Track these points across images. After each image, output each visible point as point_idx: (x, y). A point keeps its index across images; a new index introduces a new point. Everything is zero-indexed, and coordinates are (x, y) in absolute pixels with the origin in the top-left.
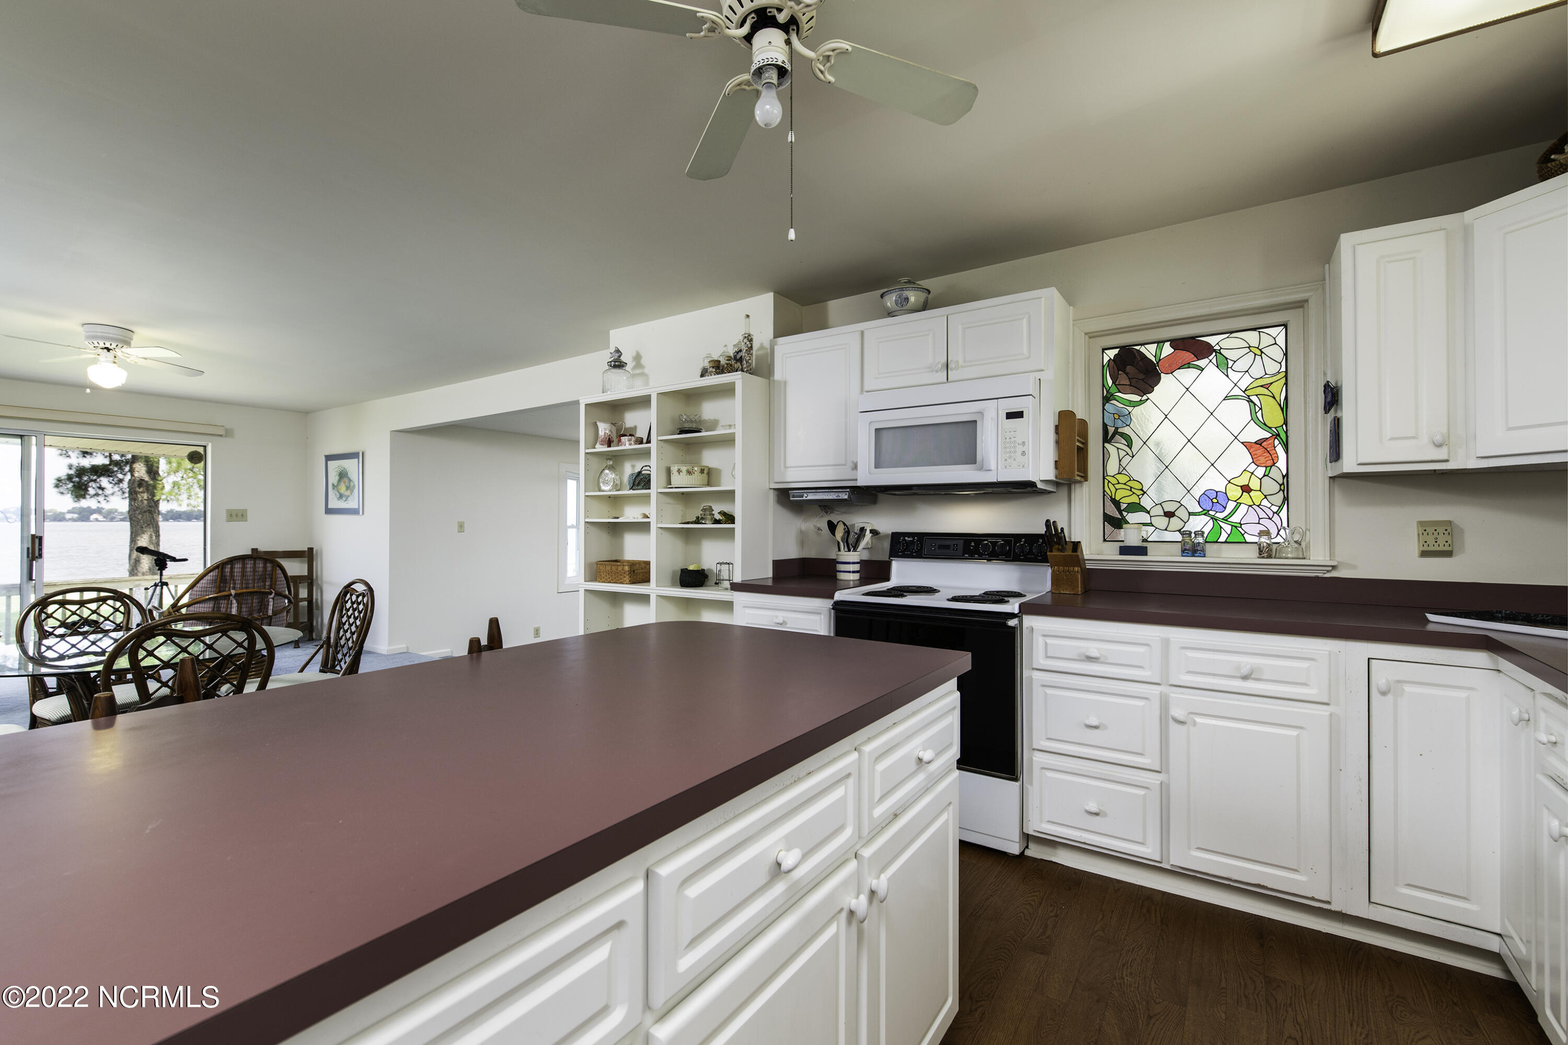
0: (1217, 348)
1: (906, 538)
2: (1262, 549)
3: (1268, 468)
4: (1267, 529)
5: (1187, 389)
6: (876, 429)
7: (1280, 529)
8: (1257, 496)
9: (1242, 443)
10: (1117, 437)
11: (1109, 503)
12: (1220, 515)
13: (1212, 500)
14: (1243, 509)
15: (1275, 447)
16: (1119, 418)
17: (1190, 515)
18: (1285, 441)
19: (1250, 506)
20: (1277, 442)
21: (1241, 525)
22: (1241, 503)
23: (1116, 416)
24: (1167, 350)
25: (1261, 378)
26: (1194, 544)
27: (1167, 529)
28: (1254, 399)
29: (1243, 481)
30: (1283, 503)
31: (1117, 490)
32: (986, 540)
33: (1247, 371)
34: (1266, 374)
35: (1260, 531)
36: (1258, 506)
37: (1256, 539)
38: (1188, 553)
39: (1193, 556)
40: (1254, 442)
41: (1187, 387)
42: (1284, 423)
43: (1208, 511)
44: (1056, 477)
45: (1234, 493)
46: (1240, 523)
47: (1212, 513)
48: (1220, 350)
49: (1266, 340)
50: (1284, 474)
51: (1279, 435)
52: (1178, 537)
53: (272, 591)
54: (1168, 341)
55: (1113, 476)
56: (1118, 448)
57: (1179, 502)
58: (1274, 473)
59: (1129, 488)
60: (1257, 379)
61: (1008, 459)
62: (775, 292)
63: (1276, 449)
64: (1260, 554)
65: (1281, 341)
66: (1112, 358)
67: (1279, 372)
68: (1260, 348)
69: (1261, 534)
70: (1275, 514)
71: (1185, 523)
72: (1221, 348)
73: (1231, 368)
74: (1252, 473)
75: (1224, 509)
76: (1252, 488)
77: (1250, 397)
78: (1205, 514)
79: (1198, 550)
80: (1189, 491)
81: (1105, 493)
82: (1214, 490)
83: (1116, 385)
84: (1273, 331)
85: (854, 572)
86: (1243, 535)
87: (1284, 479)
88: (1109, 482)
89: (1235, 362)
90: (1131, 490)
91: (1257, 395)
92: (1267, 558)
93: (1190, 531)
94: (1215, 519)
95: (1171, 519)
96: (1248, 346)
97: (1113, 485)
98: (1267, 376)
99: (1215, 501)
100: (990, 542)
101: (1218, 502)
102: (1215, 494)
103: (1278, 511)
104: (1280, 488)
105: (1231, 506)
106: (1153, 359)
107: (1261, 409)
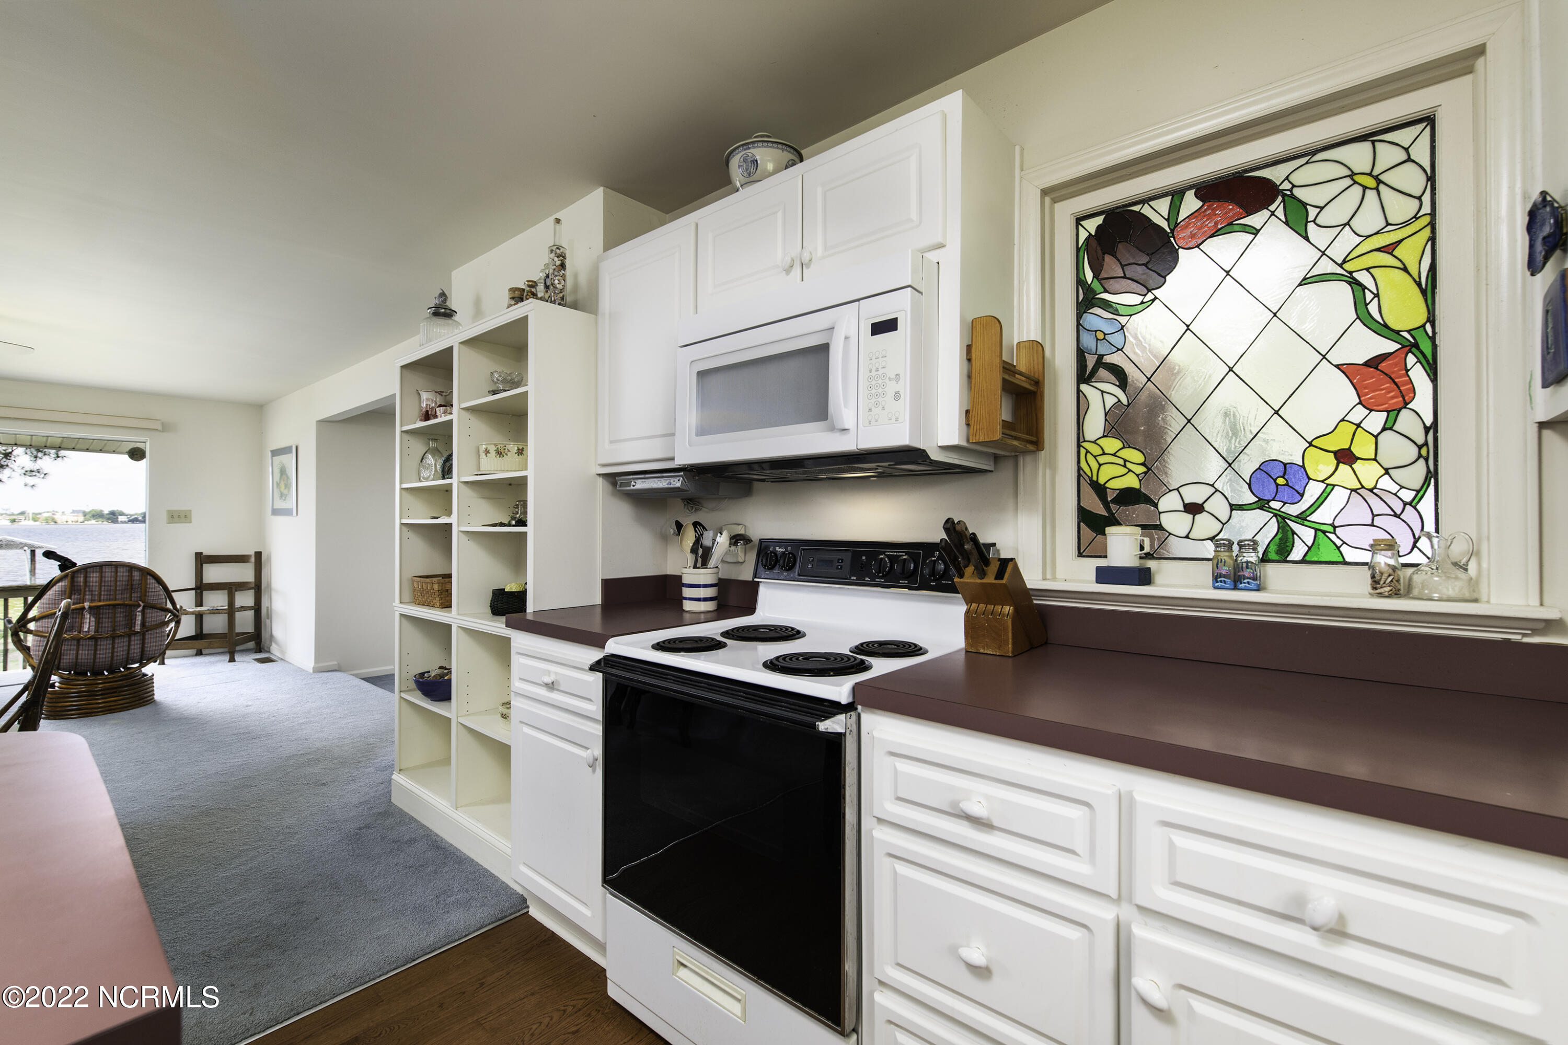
0: (1286, 186)
1: (777, 548)
2: (1377, 578)
3: (1393, 414)
4: (1390, 537)
5: (1228, 273)
6: (699, 373)
7: (1419, 538)
8: (1368, 472)
9: (1337, 366)
10: (1102, 373)
11: (1087, 489)
12: (1294, 510)
13: (1275, 480)
14: (1338, 497)
15: (1407, 371)
16: (1104, 338)
17: (1232, 510)
18: (1430, 357)
19: (1352, 490)
20: (1411, 359)
21: (1335, 527)
22: (1334, 486)
23: (1100, 336)
24: (1191, 204)
25: (1377, 233)
26: (1238, 565)
27: (1190, 536)
28: (1364, 278)
29: (1340, 442)
30: (1426, 482)
31: (1100, 465)
32: (883, 553)
33: (1348, 224)
34: (1388, 224)
35: (1374, 540)
36: (1371, 490)
37: (1366, 557)
38: (1225, 582)
39: (1235, 588)
40: (1361, 362)
41: (1228, 269)
42: (1428, 320)
43: (1269, 501)
44: (968, 441)
45: (1322, 464)
46: (1333, 525)
47: (1275, 505)
48: (1291, 190)
49: (1388, 155)
50: (1428, 424)
51: (1416, 345)
52: (1209, 549)
53: (141, 603)
54: (1190, 188)
55: (1094, 442)
56: (1103, 392)
57: (1212, 486)
58: (1406, 421)
59: (1122, 462)
60: (1368, 237)
61: (873, 408)
62: (606, 186)
63: (1409, 373)
64: (1375, 588)
65: (1421, 153)
66: (1093, 234)
67: (1416, 217)
68: (1375, 173)
69: (1375, 547)
70: (1408, 507)
71: (1224, 524)
72: (1294, 186)
73: (1314, 221)
74: (1358, 426)
75: (1300, 498)
76: (1357, 455)
77: (1355, 275)
78: (1261, 508)
79: (1245, 578)
80: (1230, 465)
81: (1081, 472)
82: (1281, 462)
83: (1098, 279)
84: (1404, 136)
85: (705, 600)
86: (1338, 548)
87: (1427, 433)
88: (1087, 452)
89: (1322, 208)
90: (1125, 466)
91: (1367, 269)
92: (1389, 596)
93: (1229, 541)
94: (1280, 516)
95: (1197, 517)
96: (1350, 173)
97: (1095, 457)
98: (1390, 228)
99: (1281, 481)
100: (887, 556)
101: (1287, 485)
102: (1282, 469)
103: (1414, 499)
104: (1419, 453)
105: (1313, 491)
106: (1164, 225)
107: (1377, 295)
